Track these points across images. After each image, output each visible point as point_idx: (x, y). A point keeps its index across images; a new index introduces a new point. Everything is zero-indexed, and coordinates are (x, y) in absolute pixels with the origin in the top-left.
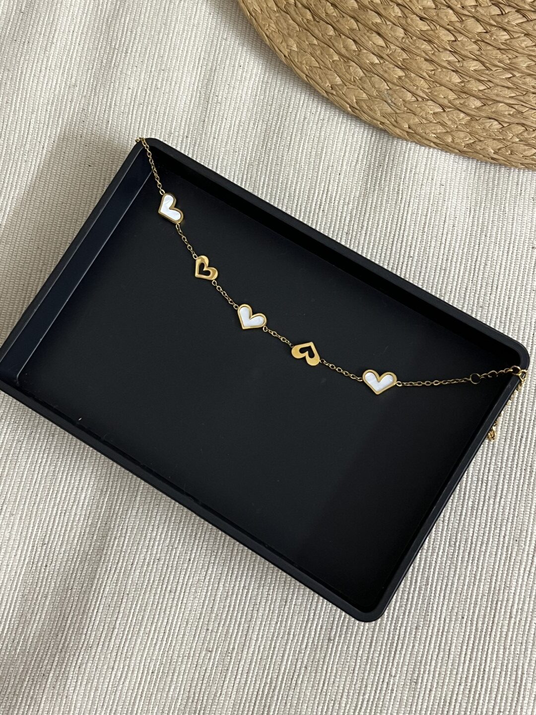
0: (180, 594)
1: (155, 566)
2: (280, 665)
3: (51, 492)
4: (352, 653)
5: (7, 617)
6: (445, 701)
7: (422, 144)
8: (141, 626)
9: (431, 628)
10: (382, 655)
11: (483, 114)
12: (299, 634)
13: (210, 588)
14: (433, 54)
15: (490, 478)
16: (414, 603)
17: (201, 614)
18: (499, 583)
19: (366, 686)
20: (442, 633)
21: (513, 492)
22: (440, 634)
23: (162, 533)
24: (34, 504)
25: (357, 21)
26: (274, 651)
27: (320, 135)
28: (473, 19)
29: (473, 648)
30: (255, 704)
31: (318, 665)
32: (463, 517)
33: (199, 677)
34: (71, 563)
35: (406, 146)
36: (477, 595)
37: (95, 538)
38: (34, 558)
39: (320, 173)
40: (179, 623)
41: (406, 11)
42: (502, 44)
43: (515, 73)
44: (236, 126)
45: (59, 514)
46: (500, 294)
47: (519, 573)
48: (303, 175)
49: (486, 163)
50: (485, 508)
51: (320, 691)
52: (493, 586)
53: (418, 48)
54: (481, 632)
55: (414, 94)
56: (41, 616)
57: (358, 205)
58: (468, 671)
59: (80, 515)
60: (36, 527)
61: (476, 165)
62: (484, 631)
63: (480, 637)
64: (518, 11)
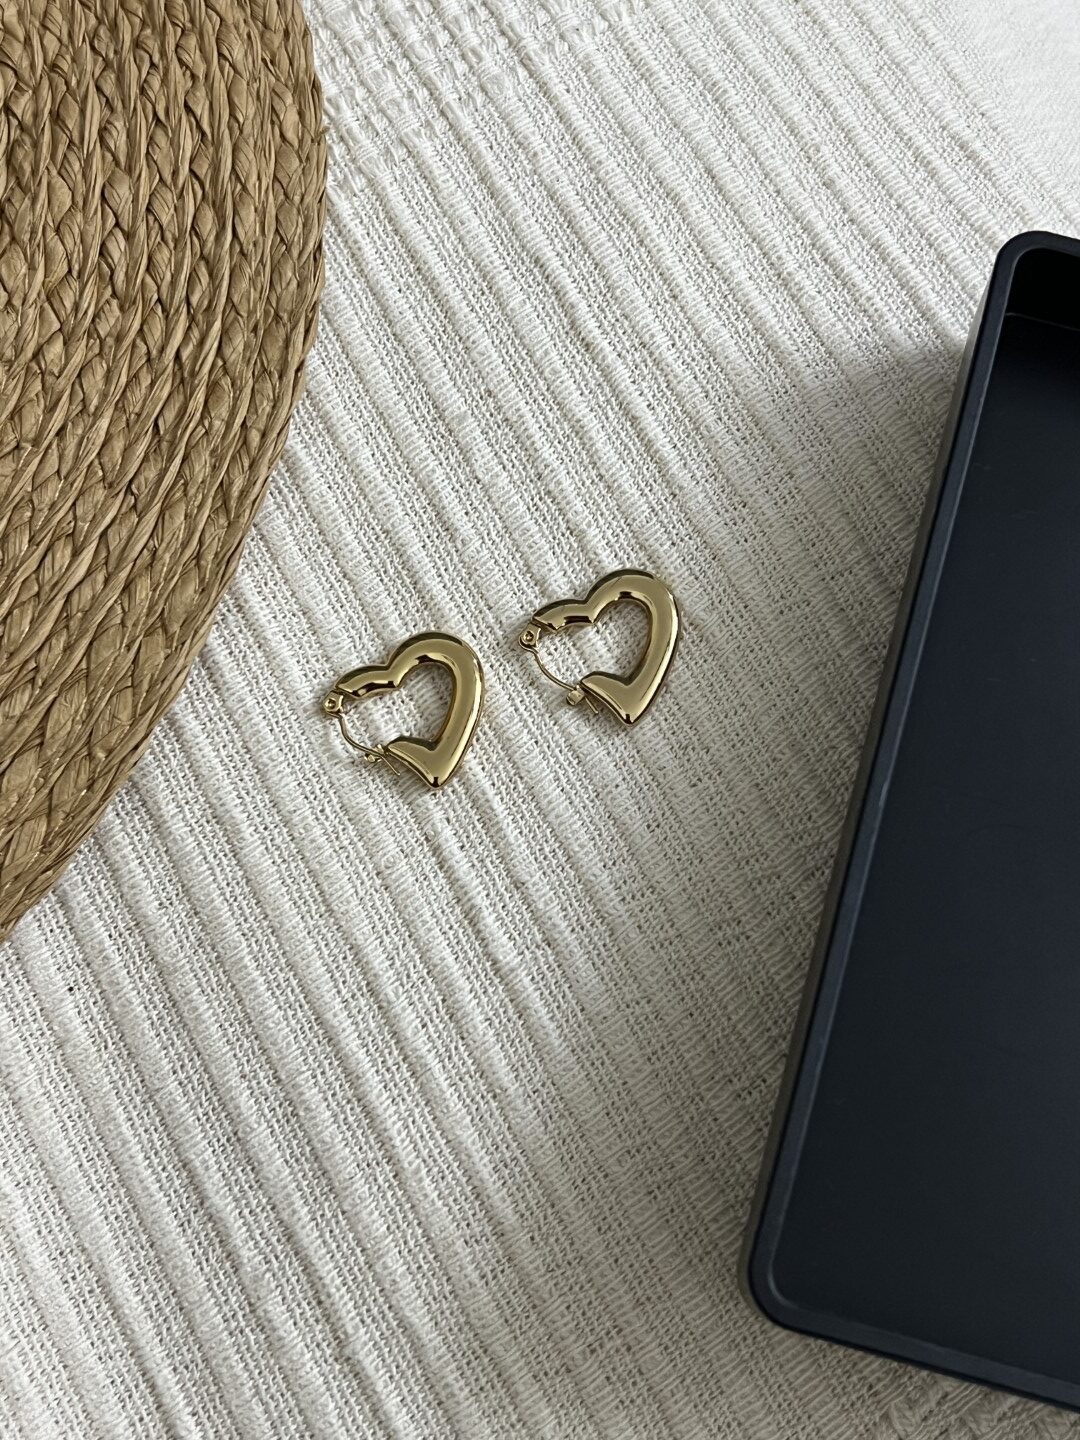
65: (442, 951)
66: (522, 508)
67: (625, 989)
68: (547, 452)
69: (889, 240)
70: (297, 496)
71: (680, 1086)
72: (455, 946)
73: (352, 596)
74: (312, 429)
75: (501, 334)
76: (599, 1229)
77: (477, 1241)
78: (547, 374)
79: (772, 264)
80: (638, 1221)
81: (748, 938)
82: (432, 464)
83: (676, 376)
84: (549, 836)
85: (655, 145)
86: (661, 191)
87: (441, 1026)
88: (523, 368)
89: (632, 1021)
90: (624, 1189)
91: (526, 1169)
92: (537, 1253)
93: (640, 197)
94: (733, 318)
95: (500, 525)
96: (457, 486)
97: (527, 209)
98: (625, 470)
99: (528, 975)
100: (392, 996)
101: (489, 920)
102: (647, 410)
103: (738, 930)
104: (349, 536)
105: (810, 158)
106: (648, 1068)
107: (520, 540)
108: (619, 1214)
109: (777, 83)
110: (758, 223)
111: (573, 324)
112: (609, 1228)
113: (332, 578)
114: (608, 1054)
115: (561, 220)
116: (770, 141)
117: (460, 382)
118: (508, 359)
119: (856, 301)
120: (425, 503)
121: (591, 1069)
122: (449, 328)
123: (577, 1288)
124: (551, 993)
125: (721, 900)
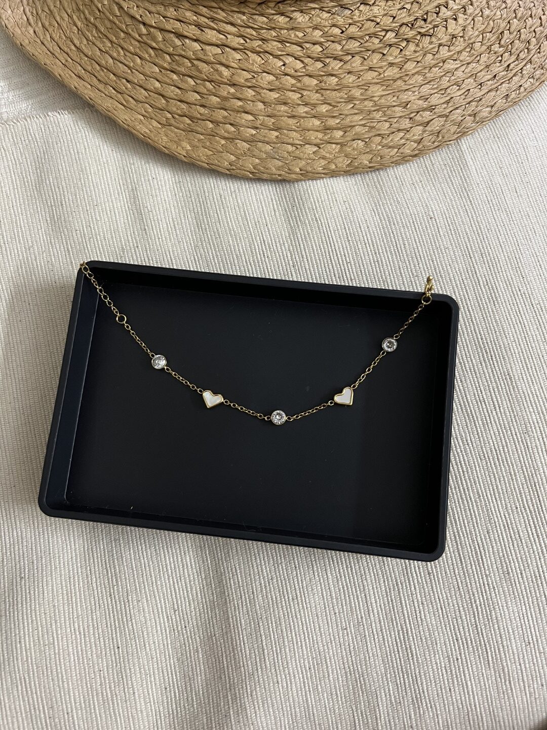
0: (301, 597)
1: (271, 586)
2: (403, 611)
3: (161, 568)
4: (451, 575)
5: (173, 683)
6: (536, 577)
7: (316, 179)
8: (283, 638)
9: (498, 527)
10: (474, 566)
11: (349, 139)
12: (405, 581)
13: (322, 581)
14: (292, 111)
15: (485, 397)
16: (477, 515)
17: (324, 604)
18: (529, 470)
19: (474, 595)
20: (508, 526)
21: (505, 399)
22: (507, 528)
23: (264, 558)
24: (152, 584)
25: (225, 110)
26: (392, 604)
27: (238, 203)
28: (307, 77)
29: (535, 527)
30: (398, 651)
31: (430, 596)
32: (480, 434)
33: (346, 653)
34: (205, 615)
35: (306, 185)
36: (518, 487)
37: (213, 586)
38: (173, 626)
39: (252, 230)
40: (312, 620)
41: (257, 89)
42: (336, 85)
43: (355, 102)
44: (172, 223)
45: (176, 582)
46: (425, 261)
47: (539, 455)
48: (240, 239)
49: (367, 172)
50: (492, 420)
51: (441, 616)
52: (526, 474)
53: (280, 111)
54: (535, 512)
55: (292, 145)
56: (200, 669)
57: (291, 241)
58: (540, 545)
59: (193, 574)
60: (163, 601)
61: (361, 177)
62: (536, 510)
63: (536, 516)
64: (335, 59)
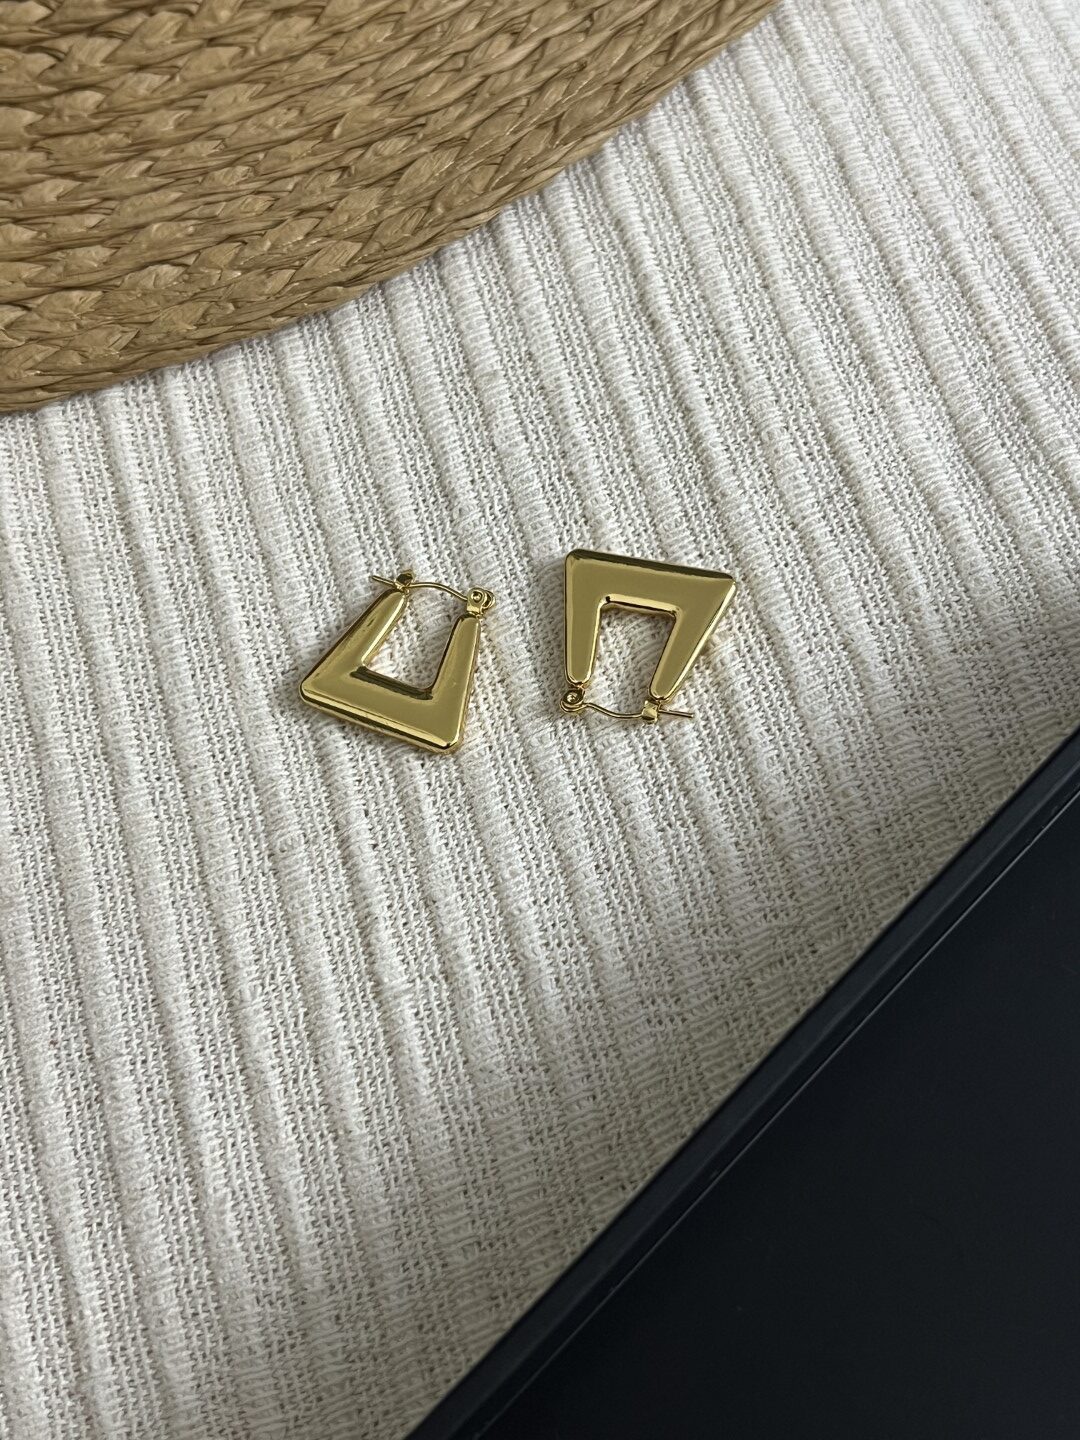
65: (321, 959)
66: (536, 484)
67: (523, 1049)
68: (579, 429)
69: (1035, 265)
70: (289, 431)
71: (559, 1179)
72: (337, 957)
73: (322, 549)
74: (324, 363)
75: (558, 296)
76: (421, 1327)
77: (271, 1303)
78: (599, 344)
79: (889, 269)
80: (468, 1328)
81: (684, 1020)
82: (447, 420)
83: (746, 373)
84: (478, 854)
85: (785, 124)
86: (779, 172)
87: (295, 1043)
88: (575, 336)
89: (522, 1087)
90: (461, 1286)
91: (351, 1233)
92: (340, 1335)
93: (753, 174)
94: (829, 321)
95: (507, 499)
96: (469, 450)
97: (621, 166)
98: (664, 464)
99: (412, 1007)
100: (247, 995)
101: (384, 935)
102: (704, 403)
103: (675, 1009)
104: (335, 483)
105: (960, 164)
106: (527, 1148)
107: (524, 519)
108: (448, 1314)
109: (942, 82)
110: (883, 222)
111: (642, 296)
112: (433, 1329)
113: (305, 525)
114: (482, 1121)
115: (657, 183)
116: (918, 138)
117: (500, 338)
118: (559, 322)
119: (979, 325)
120: (429, 463)
121: (458, 1134)
122: (503, 280)
123: (375, 1390)
124: (433, 1035)
125: (663, 969)
